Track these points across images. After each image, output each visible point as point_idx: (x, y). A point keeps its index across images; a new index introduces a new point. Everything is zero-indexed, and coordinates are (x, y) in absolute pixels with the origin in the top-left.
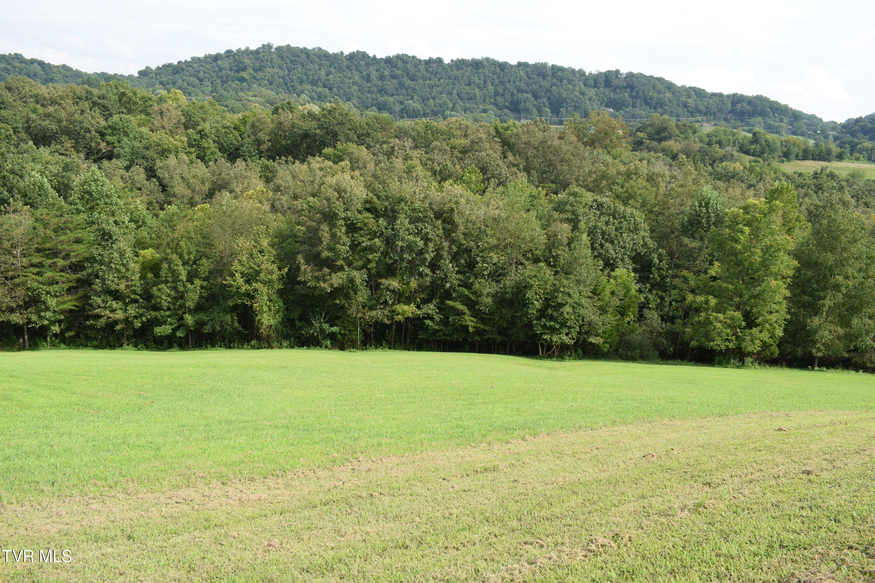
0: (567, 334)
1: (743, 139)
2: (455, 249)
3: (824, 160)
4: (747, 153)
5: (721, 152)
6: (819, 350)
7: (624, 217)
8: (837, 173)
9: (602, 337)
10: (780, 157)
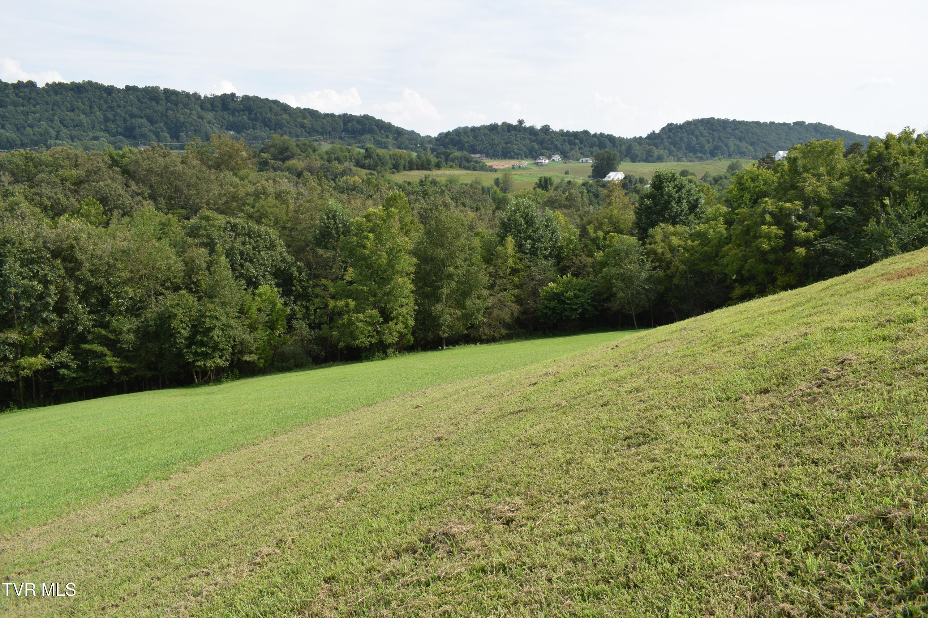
0: (220, 357)
1: (357, 155)
2: (82, 288)
3: (426, 170)
4: (363, 167)
5: (341, 167)
6: (445, 332)
7: (260, 236)
8: (438, 179)
9: (256, 354)
10: (391, 169)
